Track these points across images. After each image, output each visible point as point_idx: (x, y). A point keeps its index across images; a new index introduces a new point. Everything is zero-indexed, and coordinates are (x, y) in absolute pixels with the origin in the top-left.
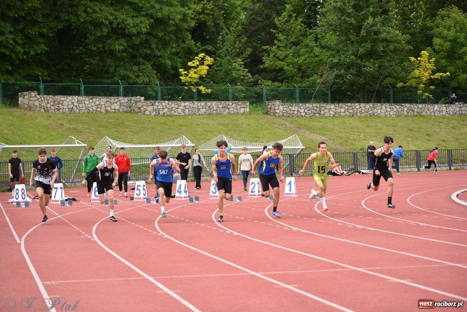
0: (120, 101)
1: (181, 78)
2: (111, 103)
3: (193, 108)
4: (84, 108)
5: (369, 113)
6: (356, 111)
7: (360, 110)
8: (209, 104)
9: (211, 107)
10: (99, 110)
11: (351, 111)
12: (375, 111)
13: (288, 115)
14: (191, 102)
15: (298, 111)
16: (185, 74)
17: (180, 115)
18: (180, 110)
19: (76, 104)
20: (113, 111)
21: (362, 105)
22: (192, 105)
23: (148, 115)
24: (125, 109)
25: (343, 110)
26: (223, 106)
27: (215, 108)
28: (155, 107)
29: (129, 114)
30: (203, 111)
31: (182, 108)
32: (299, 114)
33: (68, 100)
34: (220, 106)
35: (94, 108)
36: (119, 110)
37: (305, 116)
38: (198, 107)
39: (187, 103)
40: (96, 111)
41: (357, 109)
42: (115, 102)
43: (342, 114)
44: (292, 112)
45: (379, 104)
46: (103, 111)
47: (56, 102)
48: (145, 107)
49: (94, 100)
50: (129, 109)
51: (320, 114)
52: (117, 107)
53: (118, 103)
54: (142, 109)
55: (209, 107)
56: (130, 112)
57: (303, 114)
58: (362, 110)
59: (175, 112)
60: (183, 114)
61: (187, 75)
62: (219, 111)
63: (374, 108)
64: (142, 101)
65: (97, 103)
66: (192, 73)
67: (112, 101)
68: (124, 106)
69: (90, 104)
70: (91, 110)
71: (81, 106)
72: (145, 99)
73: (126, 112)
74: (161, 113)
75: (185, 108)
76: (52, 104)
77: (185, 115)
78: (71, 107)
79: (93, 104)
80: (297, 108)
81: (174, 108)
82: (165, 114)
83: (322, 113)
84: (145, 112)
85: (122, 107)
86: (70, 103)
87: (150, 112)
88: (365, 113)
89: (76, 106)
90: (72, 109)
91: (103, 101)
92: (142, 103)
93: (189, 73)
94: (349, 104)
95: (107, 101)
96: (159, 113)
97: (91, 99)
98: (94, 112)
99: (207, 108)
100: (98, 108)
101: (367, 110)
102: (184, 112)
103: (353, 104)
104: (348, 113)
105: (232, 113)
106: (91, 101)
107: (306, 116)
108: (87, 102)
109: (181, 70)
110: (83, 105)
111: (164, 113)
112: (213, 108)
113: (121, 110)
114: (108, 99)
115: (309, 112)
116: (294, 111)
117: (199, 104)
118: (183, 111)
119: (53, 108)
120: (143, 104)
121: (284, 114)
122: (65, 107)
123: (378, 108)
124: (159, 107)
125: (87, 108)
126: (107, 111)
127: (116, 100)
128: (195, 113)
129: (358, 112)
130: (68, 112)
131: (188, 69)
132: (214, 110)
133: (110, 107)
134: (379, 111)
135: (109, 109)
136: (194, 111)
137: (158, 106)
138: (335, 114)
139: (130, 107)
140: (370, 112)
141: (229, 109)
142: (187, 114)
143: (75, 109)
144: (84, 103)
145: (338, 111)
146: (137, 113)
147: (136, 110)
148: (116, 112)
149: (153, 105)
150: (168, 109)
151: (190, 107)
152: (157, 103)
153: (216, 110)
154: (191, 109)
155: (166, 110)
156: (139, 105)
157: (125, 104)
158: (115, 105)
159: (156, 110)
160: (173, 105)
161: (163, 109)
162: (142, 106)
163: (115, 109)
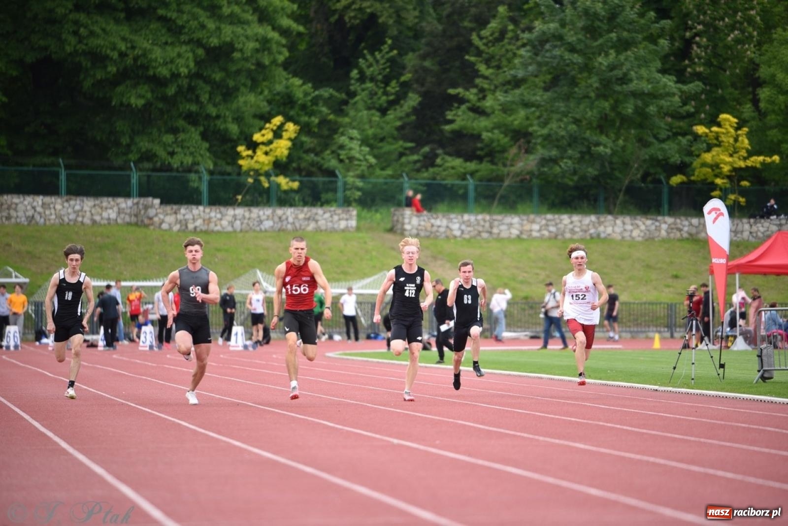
0: (118, 204)
1: (241, 162)
2: (102, 208)
3: (249, 219)
4: (53, 217)
5: (588, 234)
6: (562, 229)
7: (571, 226)
8: (280, 212)
9: (284, 217)
10: (80, 219)
11: (552, 229)
12: (601, 229)
13: (428, 234)
14: (246, 209)
15: (447, 227)
16: (248, 156)
17: (225, 230)
18: (225, 223)
19: (39, 209)
20: (106, 222)
21: (576, 218)
22: (247, 215)
23: (166, 230)
24: (127, 219)
25: (536, 227)
26: (307, 216)
27: (291, 220)
28: (180, 217)
29: (133, 228)
30: (268, 224)
31: (230, 218)
32: (448, 233)
33: (26, 203)
34: (301, 216)
35: (72, 217)
36: (116, 220)
37: (460, 237)
38: (259, 217)
39: (240, 211)
40: (76, 220)
41: (566, 225)
42: (109, 206)
43: (535, 234)
44: (435, 229)
45: (610, 217)
46: (87, 221)
47: (5, 206)
48: (161, 216)
49: (72, 202)
50: (134, 219)
51: (491, 233)
52: (113, 215)
53: (116, 209)
54: (156, 219)
55: (280, 218)
56: (136, 224)
57: (458, 233)
58: (574, 227)
59: (216, 225)
60: (230, 229)
61: (252, 157)
62: (298, 225)
63: (600, 223)
64: (157, 206)
65: (77, 208)
66: (260, 156)
67: (105, 204)
68: (126, 214)
69: (65, 209)
70: (66, 219)
71: (48, 212)
72: (161, 203)
73: (129, 224)
74: (191, 226)
75: (235, 219)
77: (235, 231)
78: (30, 213)
79: (70, 210)
80: (444, 222)
81: (214, 219)
82: (198, 229)
83: (495, 231)
84: (161, 224)
85: (122, 216)
86: (29, 207)
87: (170, 225)
88: (581, 233)
89: (39, 213)
90: (33, 216)
91: (88, 204)
92: (156, 209)
93: (254, 152)
94: (549, 216)
95: (95, 206)
96: (187, 227)
97: (67, 201)
98: (72, 223)
99: (276, 219)
100: (78, 216)
101: (584, 228)
102: (233, 226)
103: (556, 216)
104: (546, 233)
105: (323, 228)
106: (66, 204)
107: (465, 236)
108: (58, 207)
109: (241, 148)
110: (53, 211)
111: (195, 228)
112: (287, 219)
113: (119, 221)
114: (97, 202)
115: (469, 229)
116: (439, 227)
117: (261, 213)
118: (231, 223)
120: (158, 211)
121: (420, 232)
122: (20, 214)
123: (607, 224)
124: (187, 217)
125: (59, 217)
126: (94, 222)
127: (112, 203)
128: (253, 228)
129: (567, 230)
130: (26, 223)
131: (253, 146)
132: (288, 223)
133: (101, 215)
134: (609, 230)
135: (97, 218)
136: (251, 225)
137: (184, 215)
138: (521, 233)
139: (136, 216)
140: (592, 231)
141: (317, 221)
142: (238, 230)
143: (37, 217)
144: (54, 208)
145: (527, 227)
146: (147, 226)
147: (146, 221)
148: (109, 224)
149: (176, 213)
150: (204, 220)
151: (244, 217)
152: (183, 210)
153: (293, 223)
154: (246, 221)
155: (199, 223)
156: (151, 212)
157: (128, 211)
158: (110, 211)
159: (181, 221)
160: (213, 214)
161: (194, 220)
162: (156, 215)
163: (109, 219)
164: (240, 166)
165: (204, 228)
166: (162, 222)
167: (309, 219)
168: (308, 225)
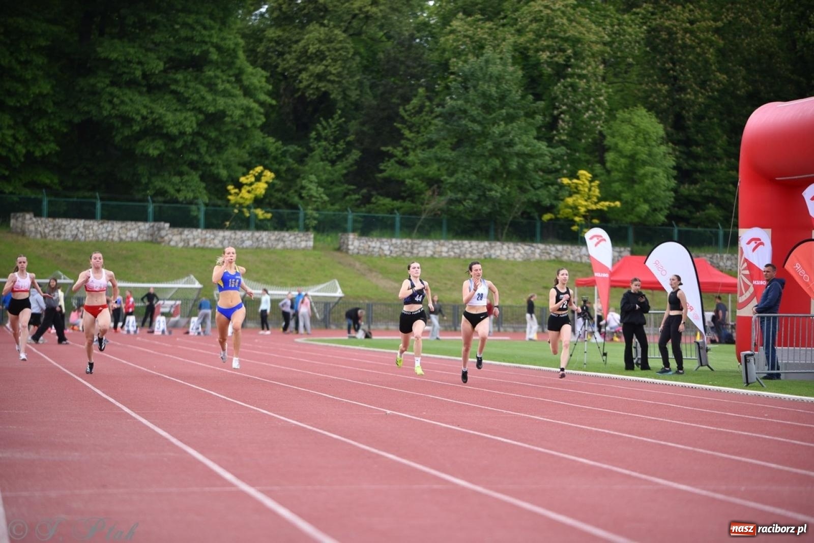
0: (139, 227)
1: (230, 197)
2: (127, 229)
3: (235, 239)
4: (91, 235)
5: (483, 255)
6: (464, 251)
7: (470, 249)
8: (257, 234)
9: (260, 238)
10: (110, 237)
11: (457, 251)
12: (492, 251)
13: (366, 253)
14: (233, 231)
15: (380, 248)
16: (235, 193)
17: (216, 247)
18: (216, 242)
19: (81, 229)
20: (130, 240)
21: (474, 243)
22: (233, 236)
23: (173, 247)
24: (145, 238)
25: (445, 249)
27: (265, 240)
28: (184, 237)
29: (149, 245)
30: (248, 243)
31: (220, 238)
32: (381, 252)
33: (72, 224)
34: (273, 238)
35: (105, 235)
36: (137, 238)
37: (389, 255)
38: (242, 238)
39: (228, 233)
40: (107, 238)
41: (466, 248)
42: (133, 228)
43: (444, 254)
44: (371, 249)
45: (499, 243)
46: (116, 239)
47: (57, 227)
48: (170, 236)
49: (105, 225)
50: (150, 238)
51: (412, 253)
52: (134, 234)
53: (137, 230)
54: (166, 238)
55: (257, 239)
56: (152, 242)
57: (388, 253)
58: (473, 249)
59: (210, 243)
61: (237, 194)
62: (270, 244)
63: (492, 247)
64: (167, 229)
65: (109, 229)
66: (244, 192)
67: (129, 227)
68: (144, 234)
69: (100, 230)
70: (100, 237)
71: (87, 232)
72: (171, 226)
73: (146, 241)
74: (192, 244)
75: (225, 239)
76: (51, 228)
78: (75, 232)
79: (104, 231)
80: (378, 244)
81: (209, 239)
82: (197, 246)
83: (415, 251)
84: (170, 241)
85: (141, 235)
86: (74, 228)
87: (176, 242)
88: (478, 255)
89: (81, 233)
90: (77, 235)
91: (117, 226)
92: (167, 231)
93: (240, 191)
94: (455, 242)
95: (121, 228)
96: (188, 244)
97: (101, 224)
98: (105, 240)
99: (254, 239)
100: (109, 235)
101: (480, 250)
102: (222, 244)
103: (460, 242)
104: (452, 254)
105: (289, 247)
106: (101, 226)
107: (393, 255)
108: (95, 228)
109: (230, 187)
110: (91, 231)
111: (195, 245)
112: (262, 240)
113: (140, 239)
114: (124, 225)
115: (396, 250)
116: (374, 247)
117: (243, 235)
119: (52, 233)
120: (169, 232)
121: (360, 251)
122: (68, 233)
123: (496, 248)
124: (189, 237)
125: (96, 235)
126: (121, 240)
127: (135, 226)
129: (468, 252)
130: (71, 239)
131: (239, 186)
132: (263, 243)
133: (126, 234)
134: (498, 253)
135: (123, 237)
137: (187, 236)
138: (434, 253)
139: (152, 235)
140: (486, 253)
141: (284, 242)
143: (80, 235)
144: (92, 229)
145: (438, 249)
146: (159, 243)
147: (159, 239)
148: (132, 241)
149: (181, 234)
150: (202, 240)
151: (231, 238)
152: (186, 232)
153: (267, 243)
154: (232, 241)
155: (197, 241)
156: (163, 233)
157: (146, 232)
158: (133, 232)
159: (184, 240)
160: (208, 235)
161: (194, 239)
162: (167, 235)
163: (132, 237)
164: (229, 200)
165: (201, 245)
166: (170, 240)
167: (278, 240)
168: (278, 244)
